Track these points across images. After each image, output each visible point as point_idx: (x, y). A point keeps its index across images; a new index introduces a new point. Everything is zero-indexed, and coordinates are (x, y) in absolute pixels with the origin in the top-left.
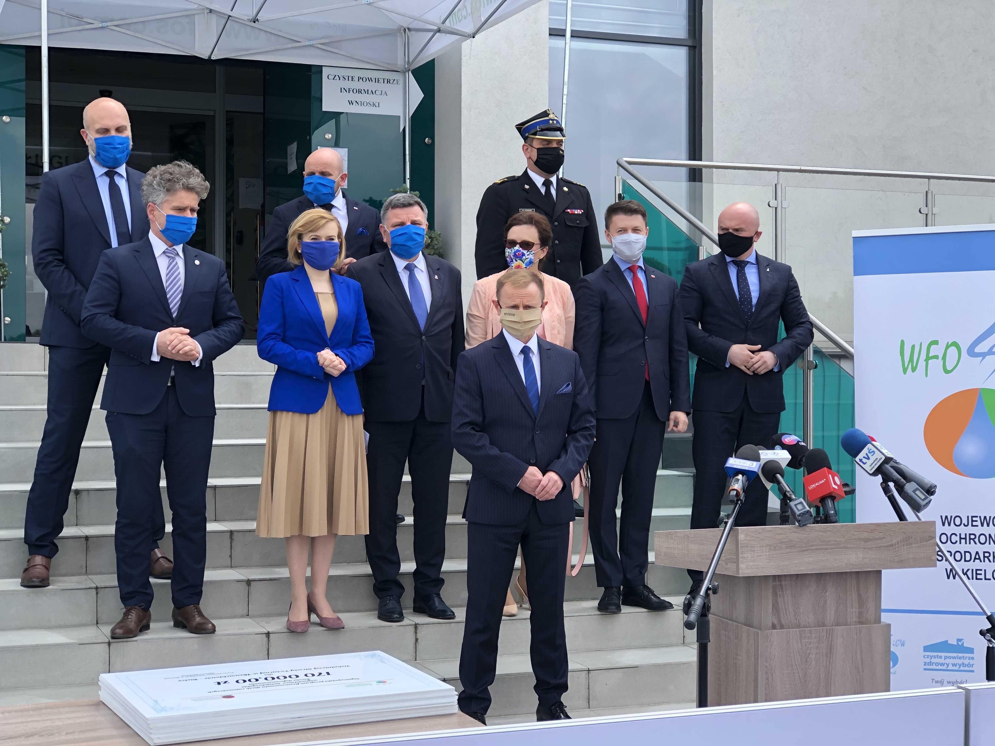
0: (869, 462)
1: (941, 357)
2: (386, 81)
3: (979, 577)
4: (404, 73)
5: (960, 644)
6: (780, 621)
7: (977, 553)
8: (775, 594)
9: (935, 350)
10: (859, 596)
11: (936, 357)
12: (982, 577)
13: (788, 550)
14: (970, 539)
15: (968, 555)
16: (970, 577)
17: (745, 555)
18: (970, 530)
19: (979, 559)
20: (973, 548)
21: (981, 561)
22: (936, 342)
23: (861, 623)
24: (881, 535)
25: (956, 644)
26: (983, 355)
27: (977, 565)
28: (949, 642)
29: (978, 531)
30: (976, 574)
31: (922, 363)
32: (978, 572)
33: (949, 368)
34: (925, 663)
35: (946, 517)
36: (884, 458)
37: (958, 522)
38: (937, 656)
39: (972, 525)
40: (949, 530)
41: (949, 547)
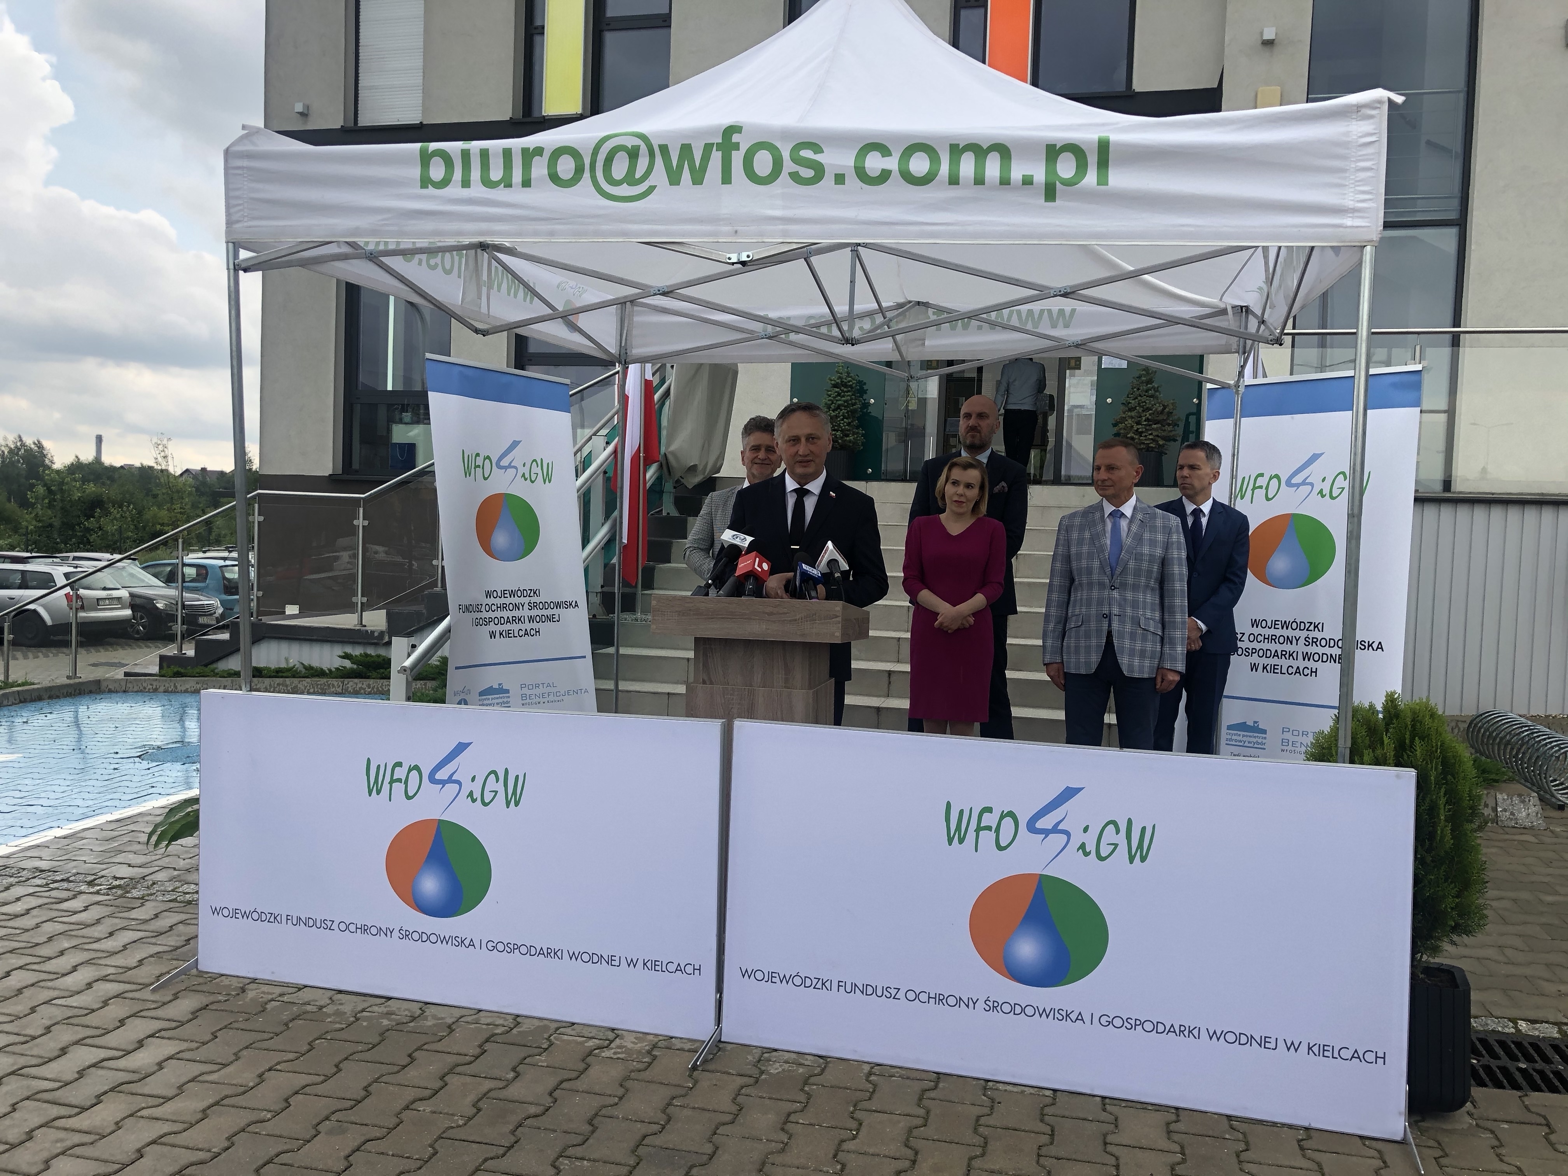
1: (1264, 488)
3: (1276, 671)
5: (1256, 725)
7: (1276, 651)
9: (1261, 482)
11: (1261, 487)
12: (1279, 671)
14: (1272, 639)
15: (1269, 652)
16: (1269, 671)
18: (1272, 631)
19: (1278, 656)
20: (1273, 647)
21: (1278, 658)
22: (1262, 475)
25: (1252, 725)
26: (1298, 485)
27: (1275, 661)
28: (1247, 723)
29: (1278, 633)
30: (1274, 669)
31: (1249, 492)
32: (1276, 667)
33: (1270, 496)
34: (1227, 737)
35: (1255, 620)
37: (1264, 625)
38: (1237, 734)
39: (1275, 628)
40: (1256, 631)
41: (1255, 645)
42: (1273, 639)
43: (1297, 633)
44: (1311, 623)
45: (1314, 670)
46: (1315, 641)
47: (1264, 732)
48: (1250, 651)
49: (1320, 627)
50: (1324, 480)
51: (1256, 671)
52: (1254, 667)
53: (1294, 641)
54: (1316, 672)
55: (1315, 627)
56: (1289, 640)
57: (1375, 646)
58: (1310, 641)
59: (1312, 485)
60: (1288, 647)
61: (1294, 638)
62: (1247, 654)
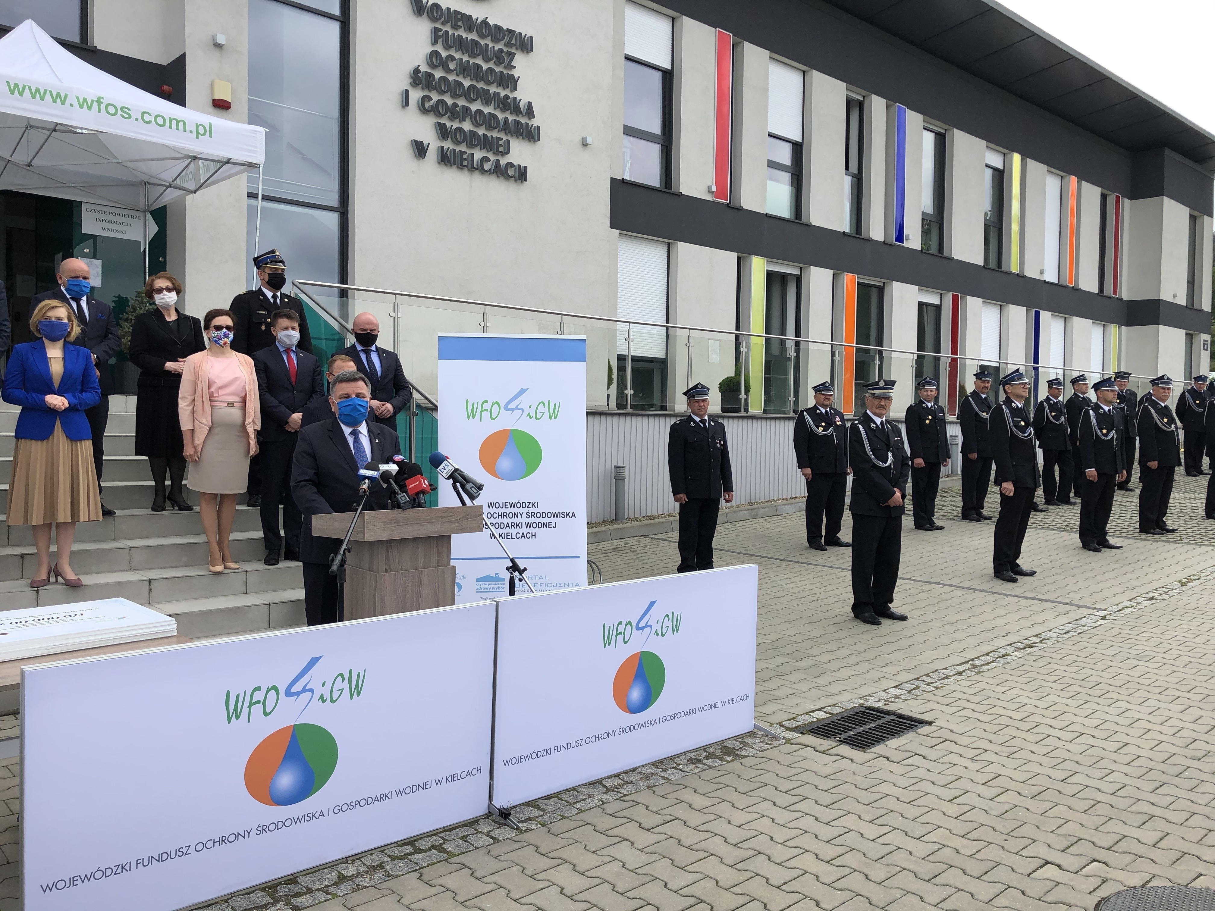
0: (445, 471)
1: (489, 411)
2: (130, 217)
4: (145, 212)
6: (390, 567)
7: (508, 523)
8: (387, 551)
9: (486, 406)
10: (438, 550)
11: (487, 410)
12: (510, 537)
13: (396, 524)
15: (502, 524)
16: (504, 537)
17: (369, 528)
18: (504, 510)
19: (509, 527)
20: (505, 521)
22: (486, 402)
23: (438, 566)
24: (451, 514)
26: (513, 410)
27: (507, 530)
28: (491, 576)
29: (508, 511)
30: (507, 536)
31: (478, 413)
32: (508, 534)
33: (494, 417)
34: (478, 587)
35: (491, 503)
36: (454, 469)
37: (497, 506)
38: (484, 584)
39: (505, 508)
40: (492, 510)
41: (492, 520)
42: (504, 515)
43: (521, 510)
44: (530, 503)
45: (534, 534)
46: (533, 515)
47: (503, 579)
49: (536, 505)
50: (530, 407)
53: (519, 516)
54: (535, 535)
55: (532, 505)
56: (516, 515)
57: (571, 515)
58: (530, 515)
59: (522, 409)
60: (515, 520)
61: (519, 514)
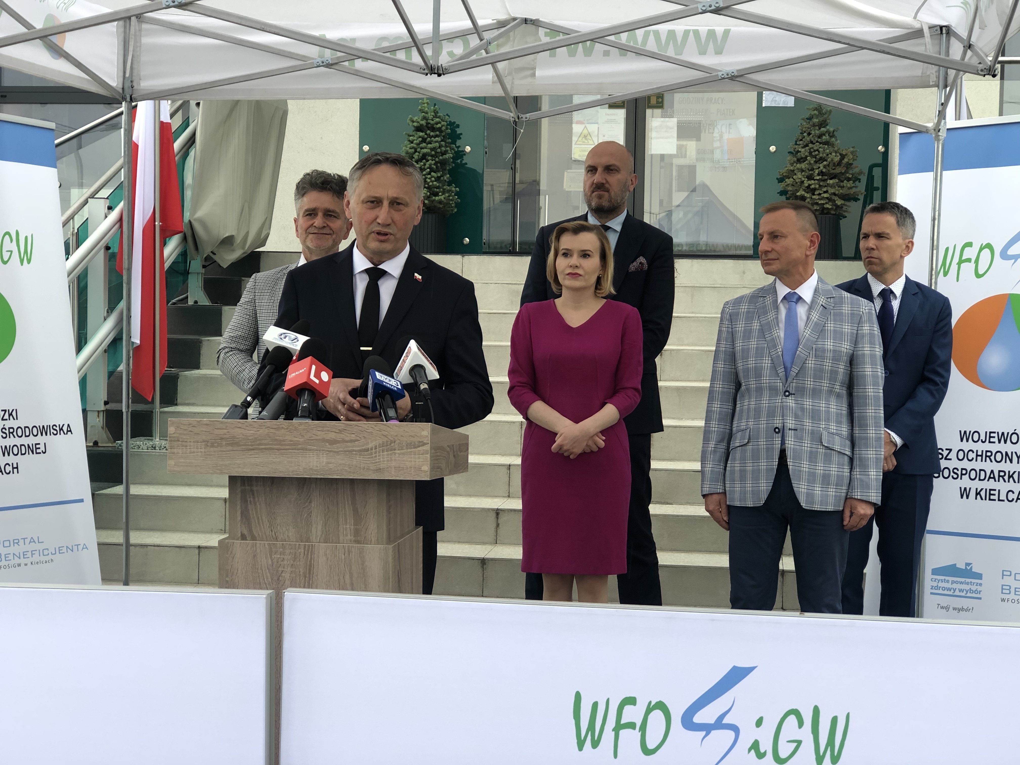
1: (973, 261)
3: (992, 497)
5: (969, 568)
7: (992, 471)
9: (970, 253)
11: (969, 260)
12: (996, 497)
14: (986, 456)
15: (982, 473)
16: (984, 497)
18: (987, 446)
19: (994, 478)
20: (988, 466)
21: (995, 481)
22: (969, 244)
25: (964, 568)
26: (1015, 257)
27: (991, 484)
28: (957, 566)
29: (994, 448)
30: (990, 495)
31: (954, 267)
32: (992, 492)
33: (981, 272)
34: (933, 586)
35: (965, 432)
37: (976, 438)
38: (945, 580)
39: (990, 442)
40: (967, 446)
41: (966, 464)
47: (979, 576)
48: (959, 473)
51: (967, 497)
52: (965, 493)
53: (1015, 458)
56: (1008, 457)
60: (1007, 467)
61: (1014, 454)
62: (955, 476)
